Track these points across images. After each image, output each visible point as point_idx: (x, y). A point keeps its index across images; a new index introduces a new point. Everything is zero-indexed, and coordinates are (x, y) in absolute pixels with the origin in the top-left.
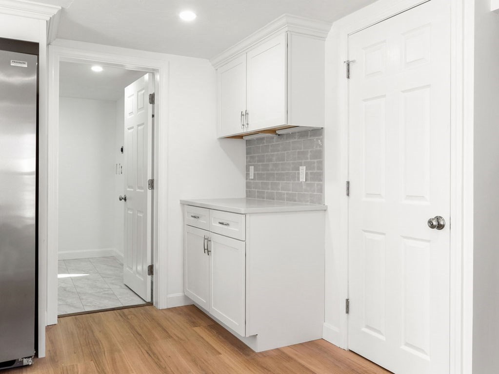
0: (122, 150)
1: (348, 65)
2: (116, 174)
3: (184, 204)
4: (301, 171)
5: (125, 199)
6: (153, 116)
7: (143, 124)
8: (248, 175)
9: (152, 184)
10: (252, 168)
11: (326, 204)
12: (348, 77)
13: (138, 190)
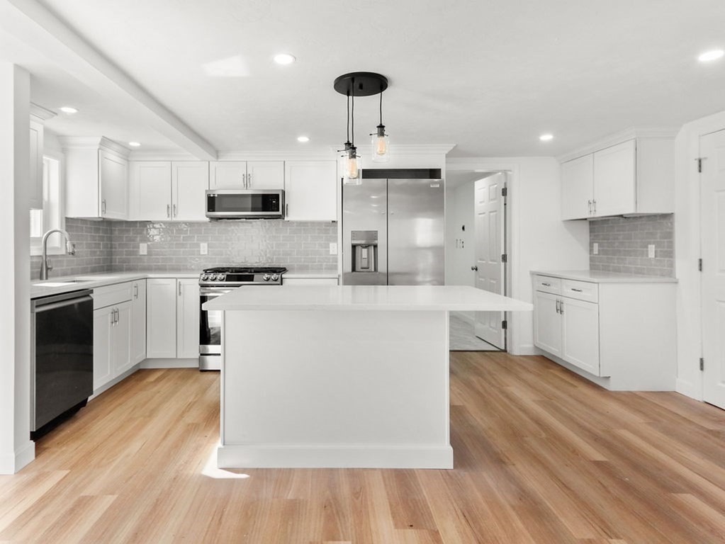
0: (463, 228)
1: (700, 161)
2: (457, 247)
3: (533, 274)
4: (649, 249)
5: (476, 269)
6: (505, 204)
7: (496, 211)
8: (591, 251)
9: (504, 258)
10: (596, 246)
11: (677, 277)
12: (700, 171)
13: (490, 262)
